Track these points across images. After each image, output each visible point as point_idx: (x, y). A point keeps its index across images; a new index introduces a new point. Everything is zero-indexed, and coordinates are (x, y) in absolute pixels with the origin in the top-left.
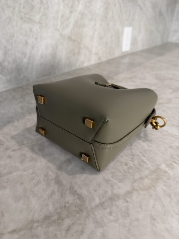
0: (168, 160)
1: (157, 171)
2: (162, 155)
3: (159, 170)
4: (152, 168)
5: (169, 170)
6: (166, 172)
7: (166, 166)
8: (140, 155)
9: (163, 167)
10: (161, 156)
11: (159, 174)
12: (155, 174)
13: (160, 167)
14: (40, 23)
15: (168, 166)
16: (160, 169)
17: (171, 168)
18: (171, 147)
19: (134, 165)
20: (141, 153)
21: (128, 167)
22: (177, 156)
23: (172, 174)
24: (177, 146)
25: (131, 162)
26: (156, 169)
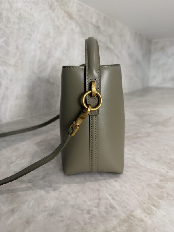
0: (145, 203)
1: (129, 220)
2: (137, 196)
3: (132, 218)
4: (123, 216)
5: (146, 216)
6: (141, 220)
7: (142, 211)
8: (110, 197)
9: (138, 213)
10: (135, 197)
11: (132, 224)
12: (126, 225)
13: (134, 214)
14: (15, 66)
15: (144, 211)
16: (133, 216)
17: (149, 214)
18: (149, 185)
19: (99, 212)
20: (110, 195)
21: (91, 215)
22: (157, 196)
23: (150, 222)
24: (156, 184)
25: (96, 209)
26: (128, 217)
